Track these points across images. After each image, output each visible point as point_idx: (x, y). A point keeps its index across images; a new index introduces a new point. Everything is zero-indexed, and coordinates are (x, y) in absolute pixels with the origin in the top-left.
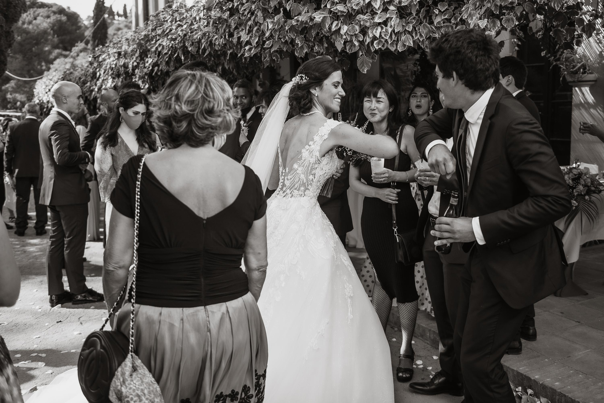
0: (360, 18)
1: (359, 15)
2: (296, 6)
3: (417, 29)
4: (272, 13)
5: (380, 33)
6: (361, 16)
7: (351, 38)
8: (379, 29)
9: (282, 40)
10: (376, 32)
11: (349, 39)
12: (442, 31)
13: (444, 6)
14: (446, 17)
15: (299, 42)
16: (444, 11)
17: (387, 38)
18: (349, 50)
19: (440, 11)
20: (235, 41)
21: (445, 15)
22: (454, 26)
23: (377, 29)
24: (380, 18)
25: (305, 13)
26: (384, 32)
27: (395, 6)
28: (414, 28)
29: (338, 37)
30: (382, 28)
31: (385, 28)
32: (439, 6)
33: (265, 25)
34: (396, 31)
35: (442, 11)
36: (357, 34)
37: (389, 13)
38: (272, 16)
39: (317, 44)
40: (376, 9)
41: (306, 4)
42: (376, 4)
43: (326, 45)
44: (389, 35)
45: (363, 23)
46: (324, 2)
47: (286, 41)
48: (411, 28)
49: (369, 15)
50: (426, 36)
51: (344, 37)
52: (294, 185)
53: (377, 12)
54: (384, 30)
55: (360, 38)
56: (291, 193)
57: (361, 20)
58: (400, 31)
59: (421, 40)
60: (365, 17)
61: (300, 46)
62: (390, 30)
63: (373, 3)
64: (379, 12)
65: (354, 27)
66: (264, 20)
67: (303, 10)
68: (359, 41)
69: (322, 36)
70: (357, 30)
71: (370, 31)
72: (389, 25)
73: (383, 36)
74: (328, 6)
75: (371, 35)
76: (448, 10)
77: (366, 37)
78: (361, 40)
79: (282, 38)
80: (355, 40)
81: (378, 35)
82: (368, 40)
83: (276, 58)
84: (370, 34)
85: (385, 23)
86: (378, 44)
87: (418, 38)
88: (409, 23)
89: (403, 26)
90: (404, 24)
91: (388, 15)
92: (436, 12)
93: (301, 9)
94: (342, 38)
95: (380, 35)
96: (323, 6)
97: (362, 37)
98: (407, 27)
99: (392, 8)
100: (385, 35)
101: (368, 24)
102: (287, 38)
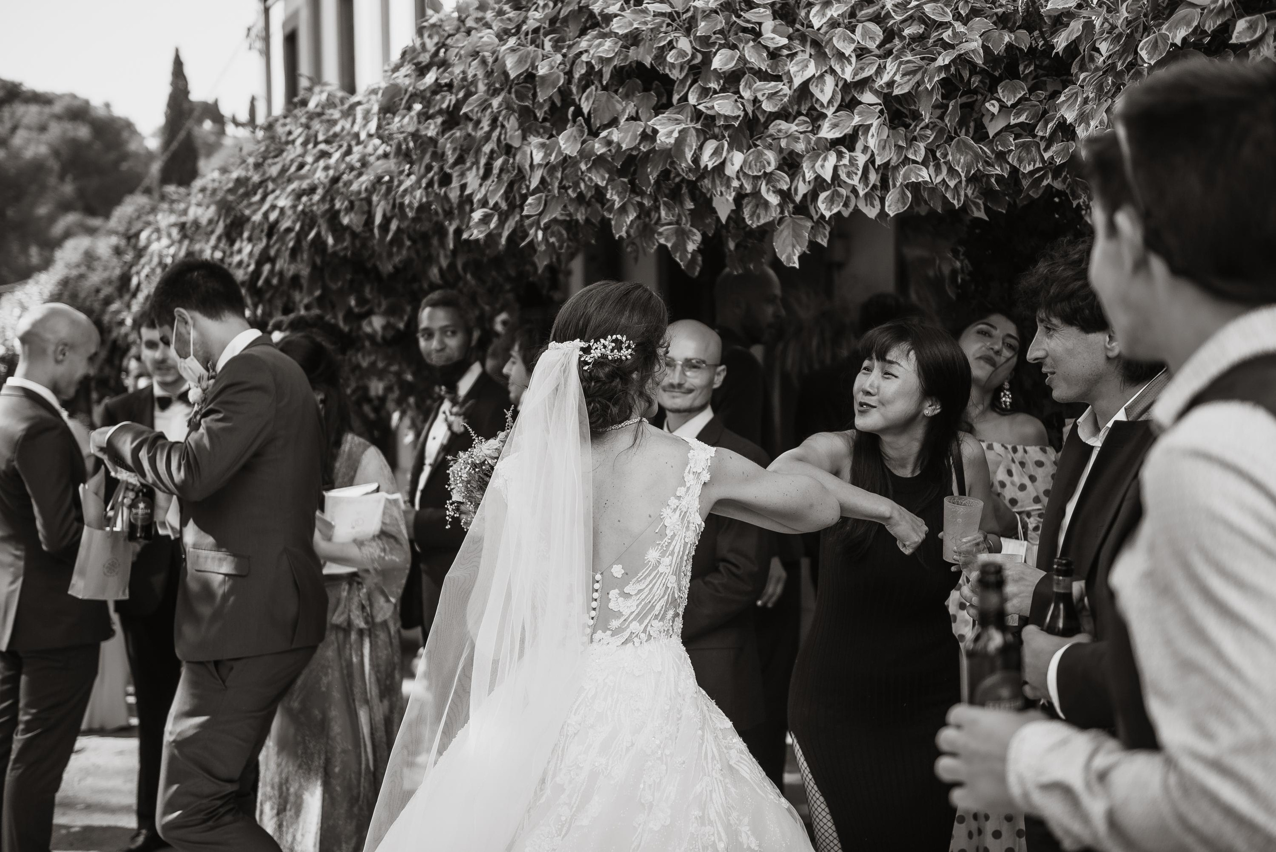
0: (780, 131)
1: (778, 122)
2: (604, 99)
3: (938, 154)
4: (545, 120)
5: (836, 168)
6: (783, 125)
7: (754, 187)
8: (832, 158)
9: (570, 191)
10: (822, 166)
11: (748, 188)
12: (1010, 160)
13: (1014, 91)
14: (1022, 119)
15: (615, 197)
16: (1014, 106)
17: (855, 181)
18: (751, 217)
19: (1003, 106)
20: (454, 195)
21: (1018, 115)
22: (1043, 145)
23: (825, 159)
24: (835, 126)
25: (627, 120)
26: (845, 165)
27: (876, 93)
28: (931, 151)
29: (718, 182)
30: (840, 155)
31: (847, 155)
32: (1000, 91)
33: (524, 153)
34: (879, 161)
35: (1009, 104)
36: (771, 173)
37: (860, 114)
38: (544, 128)
39: (665, 204)
40: (822, 105)
41: (633, 94)
42: (822, 91)
43: (690, 205)
44: (860, 173)
45: (787, 144)
46: (680, 88)
47: (581, 197)
48: (923, 152)
49: (806, 122)
50: (968, 172)
51: (735, 184)
52: (653, 607)
53: (824, 111)
54: (846, 161)
55: (782, 182)
56: (644, 631)
57: (781, 135)
58: (892, 163)
59: (952, 184)
60: (793, 128)
61: (617, 206)
62: (862, 159)
63: (813, 88)
64: (830, 112)
65: (760, 154)
66: (524, 138)
67: (624, 110)
68: (780, 192)
69: (677, 180)
70: (769, 163)
71: (806, 165)
72: (859, 146)
73: (843, 177)
74: (692, 99)
75: (809, 175)
76: (1028, 99)
77: (796, 181)
78: (785, 187)
79: (569, 187)
80: (768, 190)
81: (828, 176)
82: (803, 189)
83: (558, 241)
84: (806, 171)
85: (849, 141)
86: (831, 200)
87: (944, 180)
88: (915, 139)
89: (900, 148)
90: (901, 143)
91: (856, 120)
92: (991, 108)
93: (619, 107)
94: (728, 186)
95: (835, 175)
96: (676, 98)
97: (788, 179)
98: (912, 151)
99: (868, 97)
100: (849, 175)
101: (800, 147)
102: (582, 185)
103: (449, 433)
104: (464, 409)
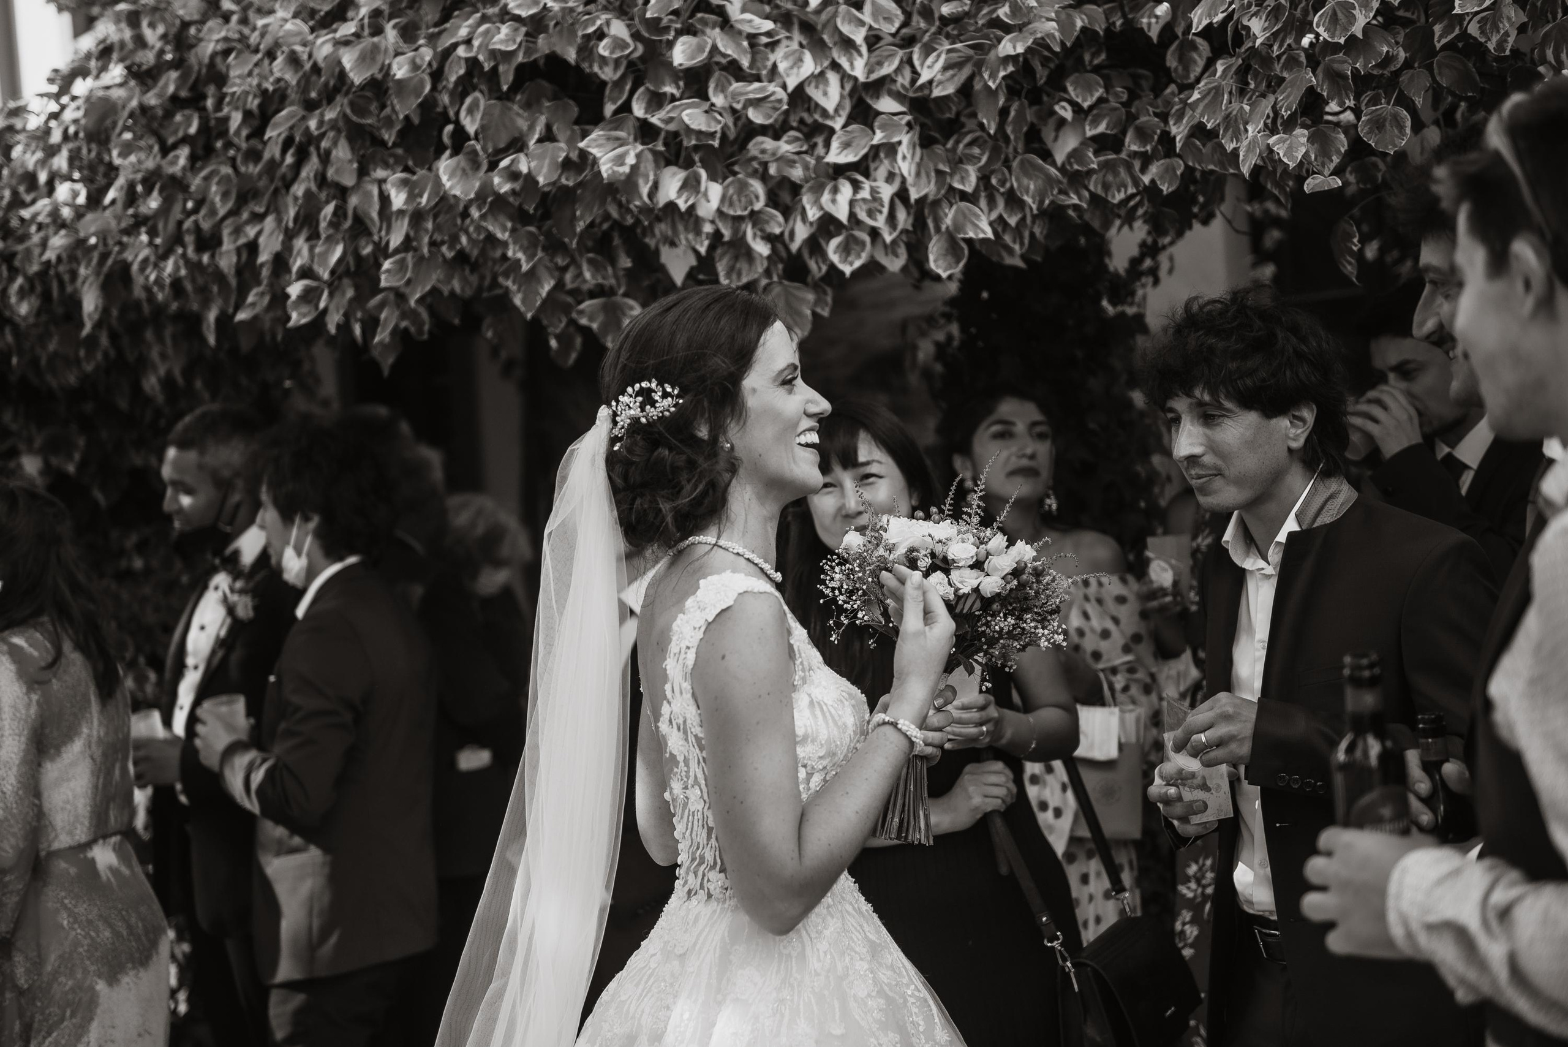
0: (763, 151)
1: (760, 139)
2: (497, 112)
3: (994, 181)
4: (395, 145)
5: (852, 203)
6: (768, 143)
7: (736, 231)
8: (846, 190)
9: (444, 249)
10: (834, 201)
11: (727, 234)
12: (1092, 188)
13: (1089, 88)
14: (1102, 128)
15: (520, 255)
16: (1092, 107)
17: (880, 222)
18: (728, 275)
19: (1077, 108)
21: (1095, 123)
22: (1137, 165)
23: (835, 190)
24: (846, 145)
25: (540, 141)
26: (864, 200)
27: (899, 97)
28: (984, 178)
29: (681, 228)
30: (856, 186)
31: (867, 185)
32: (1070, 89)
33: (368, 194)
34: (914, 195)
35: (1086, 105)
36: (760, 212)
37: (883, 128)
38: (394, 156)
39: (591, 262)
40: (825, 113)
41: (538, 101)
42: (825, 94)
43: (626, 262)
44: (886, 210)
45: (779, 170)
46: (615, 94)
47: (462, 257)
48: (973, 178)
49: (797, 139)
51: (708, 228)
53: (829, 123)
54: (865, 194)
55: (772, 223)
57: (767, 157)
58: (932, 198)
59: (1013, 221)
60: (785, 147)
61: (523, 268)
62: (887, 192)
63: (811, 91)
64: (838, 124)
65: (743, 184)
66: (363, 172)
67: (531, 127)
68: (769, 238)
70: (757, 197)
71: (806, 199)
72: (881, 172)
73: (863, 216)
74: (638, 110)
75: (813, 214)
76: (1106, 101)
77: (791, 223)
78: (777, 231)
79: (443, 243)
80: (755, 236)
81: (842, 215)
82: (802, 232)
83: (413, 323)
84: (808, 207)
85: (867, 166)
86: (846, 250)
87: (1000, 217)
88: (960, 160)
89: (939, 173)
90: (941, 167)
91: (877, 136)
92: (1062, 113)
93: (522, 123)
94: (698, 232)
95: (853, 214)
96: (609, 109)
97: (781, 219)
98: (957, 177)
99: (886, 104)
100: (871, 213)
101: (797, 173)
102: (464, 240)
103: (229, 621)
104: (251, 584)
